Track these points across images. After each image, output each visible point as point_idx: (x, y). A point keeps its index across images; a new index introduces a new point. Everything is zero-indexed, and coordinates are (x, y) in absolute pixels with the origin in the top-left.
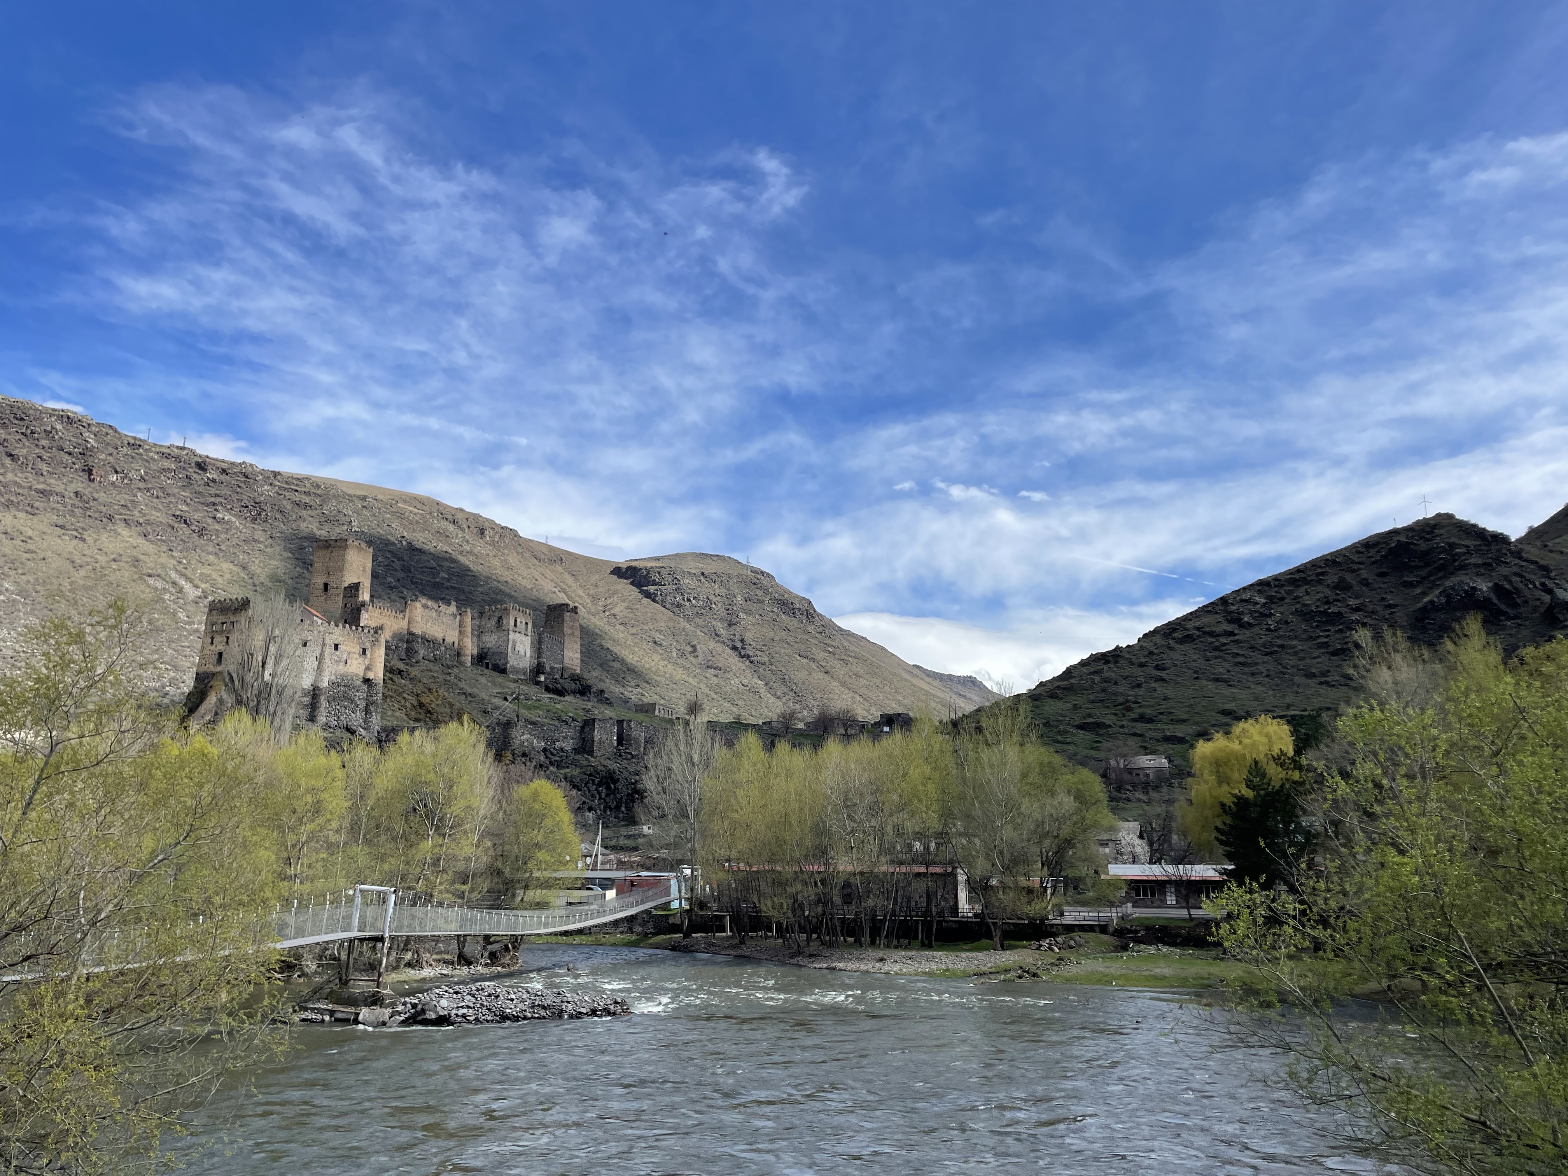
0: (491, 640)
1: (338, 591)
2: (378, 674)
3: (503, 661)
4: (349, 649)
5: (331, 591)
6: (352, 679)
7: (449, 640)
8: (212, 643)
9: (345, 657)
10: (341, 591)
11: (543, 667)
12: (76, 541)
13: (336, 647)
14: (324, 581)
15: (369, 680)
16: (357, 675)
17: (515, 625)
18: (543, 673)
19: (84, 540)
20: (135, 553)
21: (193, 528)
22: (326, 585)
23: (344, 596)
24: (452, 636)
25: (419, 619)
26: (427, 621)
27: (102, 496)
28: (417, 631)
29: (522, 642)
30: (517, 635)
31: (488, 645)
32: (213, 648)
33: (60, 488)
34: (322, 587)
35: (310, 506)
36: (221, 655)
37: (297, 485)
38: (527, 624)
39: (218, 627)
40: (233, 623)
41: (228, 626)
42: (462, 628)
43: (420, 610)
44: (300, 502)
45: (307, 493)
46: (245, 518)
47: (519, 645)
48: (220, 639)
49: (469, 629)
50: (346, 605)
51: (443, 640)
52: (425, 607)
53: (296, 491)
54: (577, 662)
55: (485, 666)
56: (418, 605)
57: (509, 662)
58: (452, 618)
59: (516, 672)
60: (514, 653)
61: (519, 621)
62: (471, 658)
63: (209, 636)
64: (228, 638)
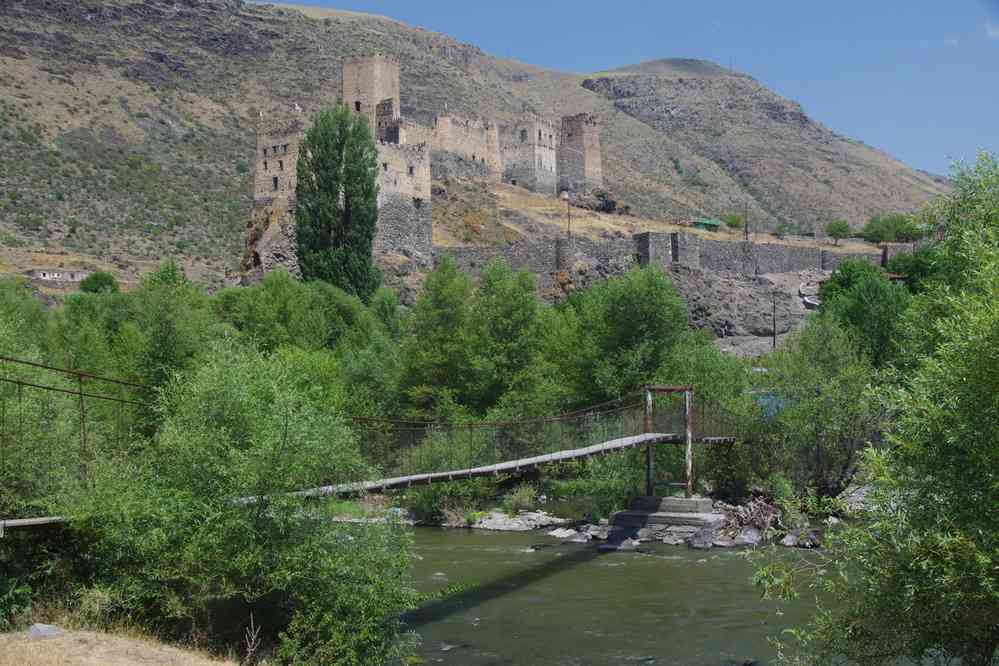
0: (517, 157)
1: (371, 110)
2: (426, 194)
3: (530, 178)
4: (397, 168)
5: (363, 110)
6: (402, 200)
7: (478, 158)
8: (266, 168)
9: (394, 177)
10: (374, 109)
11: (568, 184)
12: (67, 85)
13: (385, 167)
15: (418, 200)
16: (407, 196)
18: (567, 190)
19: (72, 84)
20: (122, 93)
21: (171, 65)
22: (358, 104)
23: (378, 115)
24: (481, 153)
25: (449, 135)
26: (457, 137)
27: (80, 37)
28: (449, 149)
29: (548, 157)
30: (543, 148)
31: (513, 162)
32: (267, 173)
33: (40, 31)
34: (354, 106)
35: (277, 35)
36: (276, 180)
37: (261, 13)
38: (551, 136)
39: (270, 152)
40: (285, 147)
41: (280, 150)
42: (490, 144)
43: (450, 125)
44: (266, 31)
45: (272, 22)
46: (217, 52)
47: (544, 160)
48: (273, 164)
49: (497, 144)
50: (380, 124)
51: (474, 157)
52: (454, 122)
53: (261, 19)
54: (599, 177)
55: (514, 183)
56: (448, 120)
57: (536, 179)
58: (479, 133)
59: (544, 189)
60: (540, 169)
61: (543, 133)
62: (500, 175)
63: (262, 161)
64: (281, 162)
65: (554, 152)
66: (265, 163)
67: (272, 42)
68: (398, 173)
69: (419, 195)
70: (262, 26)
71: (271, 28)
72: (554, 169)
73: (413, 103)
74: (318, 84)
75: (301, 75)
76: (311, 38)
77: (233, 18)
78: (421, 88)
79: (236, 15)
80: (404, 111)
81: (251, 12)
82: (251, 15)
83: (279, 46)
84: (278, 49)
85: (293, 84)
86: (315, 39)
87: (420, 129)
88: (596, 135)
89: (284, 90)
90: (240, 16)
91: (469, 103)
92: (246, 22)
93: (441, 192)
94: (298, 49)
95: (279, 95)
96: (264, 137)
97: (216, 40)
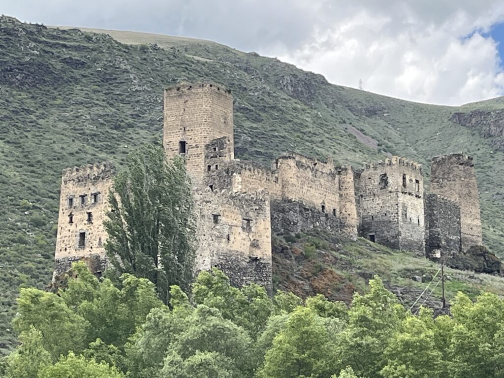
0: (374, 206)
1: (199, 151)
2: (265, 252)
3: (392, 233)
4: (230, 221)
5: (190, 151)
6: (237, 260)
7: (329, 209)
8: (71, 222)
9: (226, 231)
10: (201, 150)
11: (439, 240)
13: (216, 218)
14: (180, 139)
15: (256, 259)
16: (242, 254)
17: (404, 185)
18: (439, 247)
22: (183, 144)
23: (207, 157)
24: (332, 203)
25: (294, 181)
26: (303, 184)
28: (293, 197)
29: (414, 207)
30: (408, 197)
31: (371, 212)
32: (73, 228)
34: (178, 147)
35: (83, 64)
36: (83, 235)
37: (65, 39)
38: (417, 181)
39: (77, 202)
40: (95, 196)
41: (90, 200)
42: (343, 192)
43: (294, 170)
44: (70, 58)
45: (77, 49)
46: (11, 84)
47: (409, 210)
48: (80, 216)
49: (352, 192)
50: (209, 167)
51: (323, 207)
52: (299, 165)
53: (65, 46)
54: (477, 231)
55: (372, 238)
56: (292, 163)
57: (399, 234)
58: (330, 178)
59: (410, 247)
60: (404, 222)
61: (408, 178)
62: (356, 229)
63: (67, 213)
64: (90, 214)
65: (421, 201)
66: (71, 216)
67: (77, 73)
68: (231, 227)
69: (258, 254)
70: (66, 54)
71: (76, 56)
72: (422, 223)
73: (246, 142)
74: (131, 120)
75: (111, 110)
76: (123, 66)
77: (33, 44)
78: (254, 125)
79: (35, 41)
80: (238, 152)
81: (54, 37)
82: (54, 42)
83: (84, 76)
84: (84, 80)
85: (101, 120)
86: (128, 67)
87: (258, 174)
88: (474, 180)
89: (89, 128)
90: (40, 42)
91: (312, 142)
92: (48, 49)
93: (284, 249)
94: (107, 80)
95: (84, 134)
96: (70, 185)
97: (11, 70)
